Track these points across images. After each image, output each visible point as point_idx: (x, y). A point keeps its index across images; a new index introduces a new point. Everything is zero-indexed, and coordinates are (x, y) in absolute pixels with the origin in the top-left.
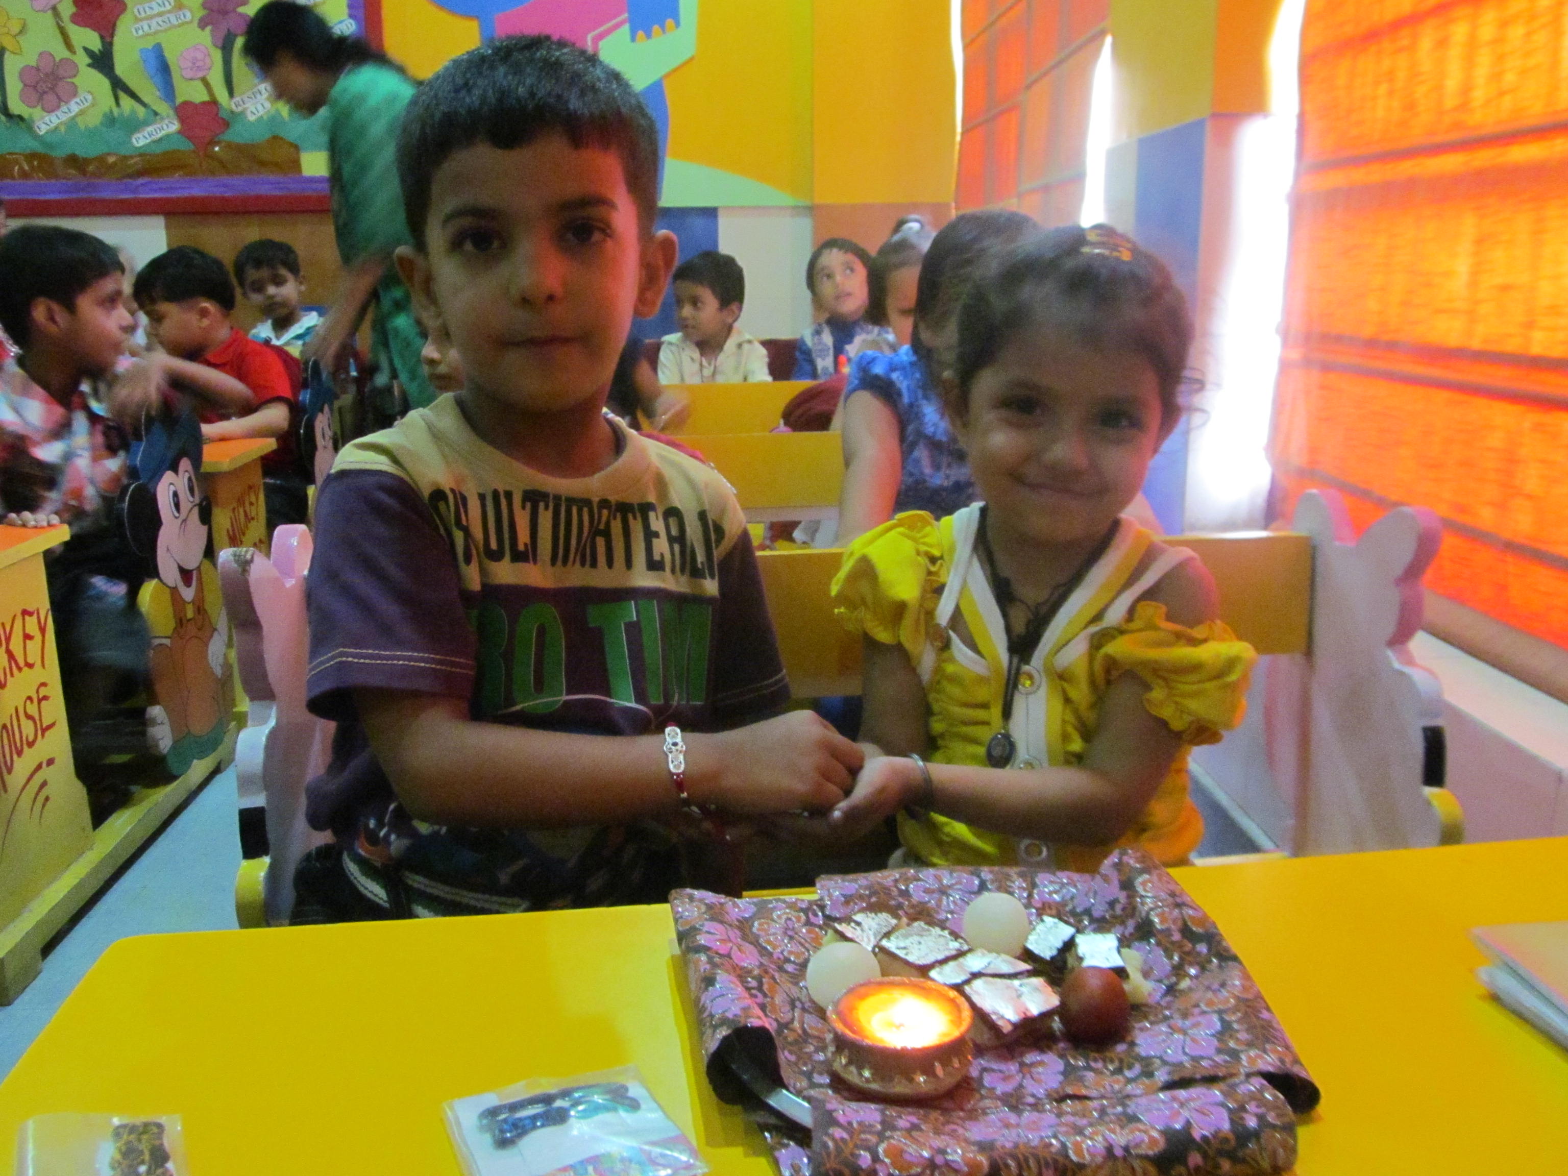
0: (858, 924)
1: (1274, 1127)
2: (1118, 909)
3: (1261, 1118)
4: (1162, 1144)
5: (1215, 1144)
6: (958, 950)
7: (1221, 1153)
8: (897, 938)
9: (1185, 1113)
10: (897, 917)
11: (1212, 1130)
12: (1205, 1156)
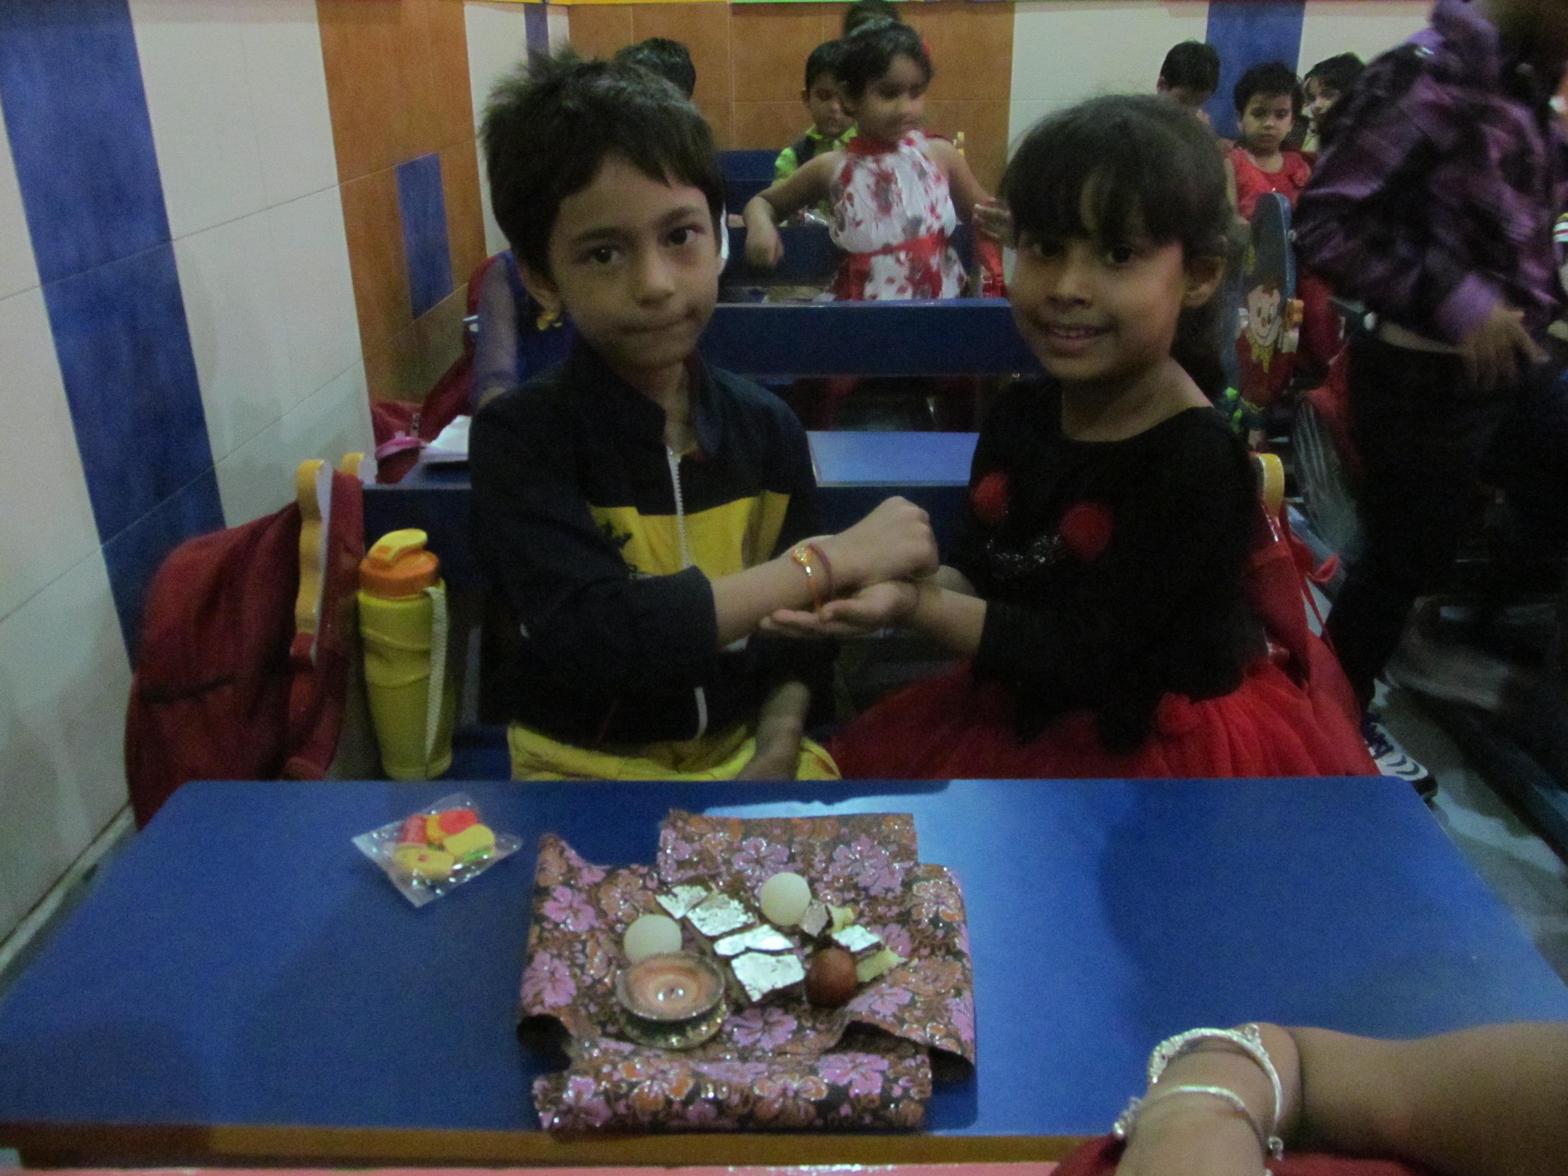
0: (675, 896)
1: (912, 1099)
2: (890, 895)
3: (906, 1090)
4: (824, 1094)
5: (864, 1102)
6: (745, 923)
7: (865, 1109)
8: (702, 909)
9: (854, 1075)
10: (708, 889)
11: (866, 1092)
12: (853, 1108)
